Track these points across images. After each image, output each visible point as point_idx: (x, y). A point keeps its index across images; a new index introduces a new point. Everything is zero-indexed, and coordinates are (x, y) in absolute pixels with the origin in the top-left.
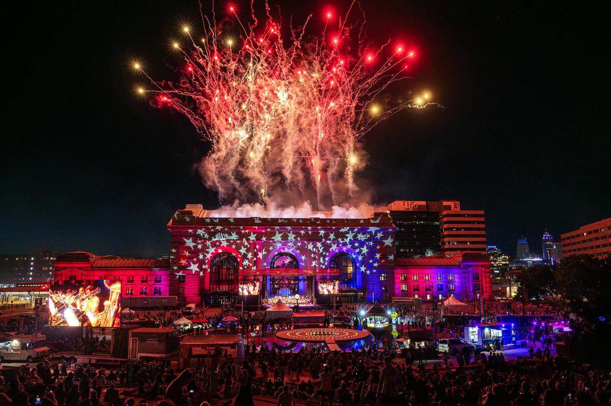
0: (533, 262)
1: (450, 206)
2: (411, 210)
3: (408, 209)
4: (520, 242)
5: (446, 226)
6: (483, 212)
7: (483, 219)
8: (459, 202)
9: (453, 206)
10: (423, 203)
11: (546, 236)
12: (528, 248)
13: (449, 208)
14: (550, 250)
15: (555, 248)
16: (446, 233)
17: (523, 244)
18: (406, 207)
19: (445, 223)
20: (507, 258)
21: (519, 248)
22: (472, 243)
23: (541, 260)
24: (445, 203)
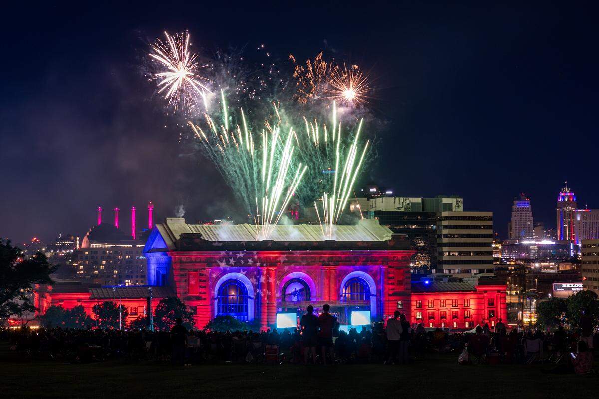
0: (540, 247)
1: (451, 205)
2: (403, 210)
3: (399, 208)
4: (517, 206)
5: (445, 231)
6: (490, 214)
7: (491, 223)
8: (462, 200)
9: (454, 204)
10: (418, 200)
11: (566, 194)
12: (531, 218)
13: (449, 207)
14: (569, 223)
15: (578, 219)
16: (445, 240)
17: (522, 210)
18: (397, 205)
19: (446, 227)
20: (500, 247)
21: (514, 218)
22: (477, 253)
23: (554, 243)
24: (445, 201)
